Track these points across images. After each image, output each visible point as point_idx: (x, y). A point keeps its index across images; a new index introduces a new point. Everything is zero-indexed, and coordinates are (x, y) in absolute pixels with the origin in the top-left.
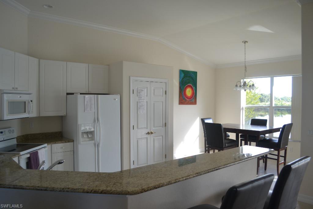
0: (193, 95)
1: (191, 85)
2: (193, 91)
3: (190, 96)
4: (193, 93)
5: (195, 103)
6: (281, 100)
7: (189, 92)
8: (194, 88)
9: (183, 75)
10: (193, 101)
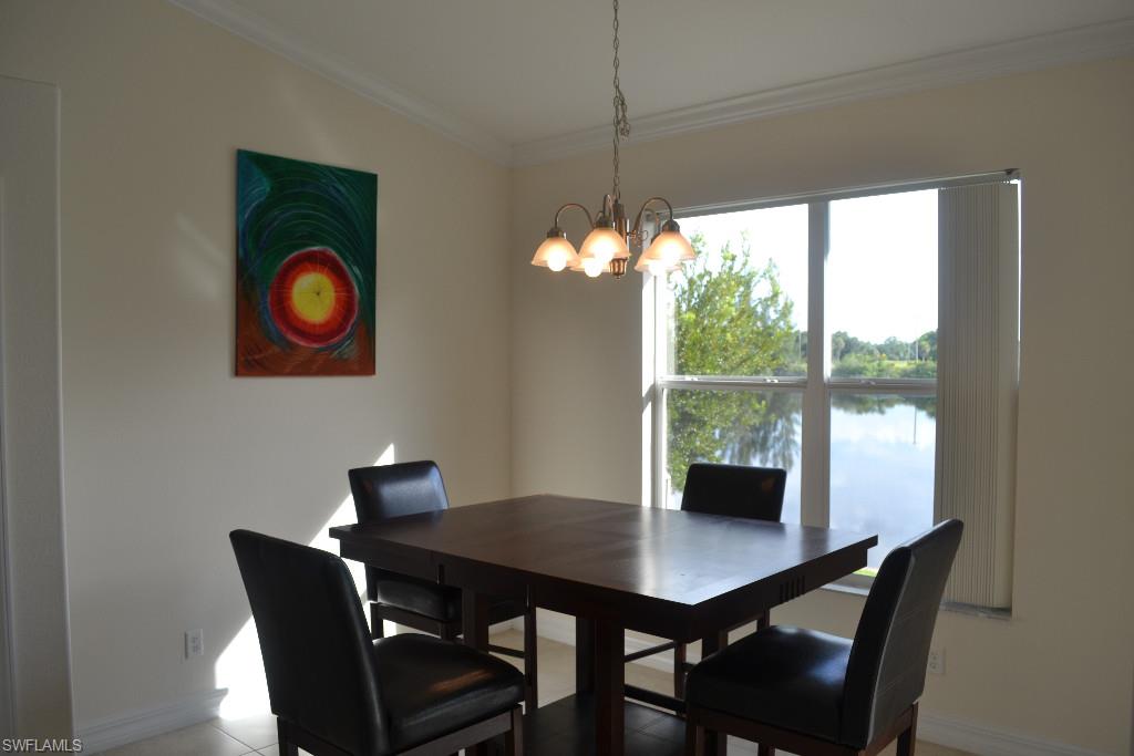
0: (346, 318)
1: (333, 253)
2: (349, 290)
3: (327, 324)
4: (345, 307)
5: (364, 364)
6: (876, 352)
7: (313, 297)
8: (354, 273)
9: (262, 187)
10: (350, 350)
